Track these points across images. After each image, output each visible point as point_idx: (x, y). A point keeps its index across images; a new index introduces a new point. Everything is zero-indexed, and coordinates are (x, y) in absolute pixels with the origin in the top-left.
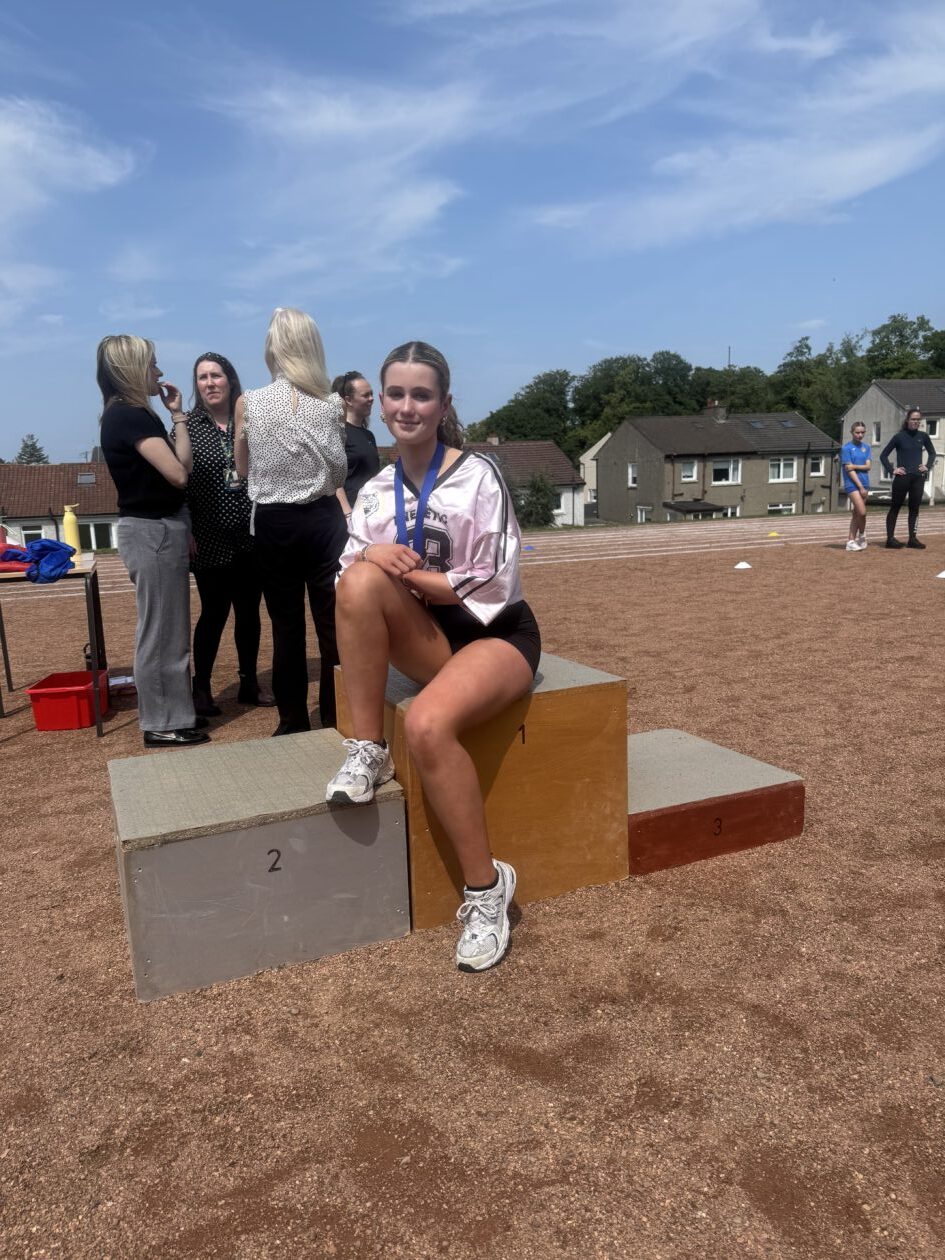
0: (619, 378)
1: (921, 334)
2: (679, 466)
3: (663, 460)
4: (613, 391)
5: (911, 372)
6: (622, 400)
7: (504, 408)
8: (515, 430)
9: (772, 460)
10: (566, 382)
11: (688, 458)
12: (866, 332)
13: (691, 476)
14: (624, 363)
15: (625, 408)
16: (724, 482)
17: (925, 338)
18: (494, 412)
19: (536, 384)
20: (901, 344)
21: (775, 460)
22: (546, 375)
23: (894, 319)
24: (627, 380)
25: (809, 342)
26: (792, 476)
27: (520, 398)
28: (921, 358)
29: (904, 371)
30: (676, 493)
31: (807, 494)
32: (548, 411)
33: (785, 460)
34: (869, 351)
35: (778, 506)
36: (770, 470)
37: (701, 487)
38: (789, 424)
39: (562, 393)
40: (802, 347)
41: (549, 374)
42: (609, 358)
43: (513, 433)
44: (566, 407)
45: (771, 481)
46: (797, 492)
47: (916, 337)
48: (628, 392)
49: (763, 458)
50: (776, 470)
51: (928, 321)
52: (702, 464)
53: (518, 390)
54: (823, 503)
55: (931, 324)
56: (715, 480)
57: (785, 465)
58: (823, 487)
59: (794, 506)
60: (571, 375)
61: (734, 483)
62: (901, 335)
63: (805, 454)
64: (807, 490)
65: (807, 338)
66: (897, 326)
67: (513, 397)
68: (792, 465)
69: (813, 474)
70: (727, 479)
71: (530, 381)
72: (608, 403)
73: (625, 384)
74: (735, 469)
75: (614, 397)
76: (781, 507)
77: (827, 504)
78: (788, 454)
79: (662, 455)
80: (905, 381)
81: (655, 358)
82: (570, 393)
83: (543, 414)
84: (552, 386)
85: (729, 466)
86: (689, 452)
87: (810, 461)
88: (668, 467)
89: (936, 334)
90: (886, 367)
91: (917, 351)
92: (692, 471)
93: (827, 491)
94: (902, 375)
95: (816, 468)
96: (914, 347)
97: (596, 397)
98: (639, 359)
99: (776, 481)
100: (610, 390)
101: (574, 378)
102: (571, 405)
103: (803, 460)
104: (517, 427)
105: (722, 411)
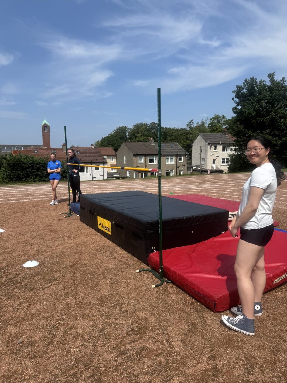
0: (141, 129)
1: (223, 120)
2: (138, 158)
3: (133, 156)
4: (139, 133)
5: (219, 131)
6: (141, 136)
7: (107, 137)
8: (110, 143)
9: (167, 157)
10: (126, 130)
11: (141, 155)
12: (208, 119)
13: (142, 161)
14: (142, 125)
15: (142, 138)
16: (152, 163)
17: (224, 121)
18: (104, 138)
19: (117, 130)
20: (218, 123)
21: (168, 157)
22: (120, 127)
23: (216, 115)
24: (143, 130)
25: (193, 121)
26: (173, 162)
27: (112, 134)
28: (223, 127)
29: (218, 131)
30: (137, 166)
31: (178, 167)
32: (120, 138)
33: (171, 157)
34: (209, 124)
35: (169, 171)
36: (166, 160)
37: (145, 164)
38: (174, 146)
39: (125, 133)
40: (191, 123)
41: (121, 127)
42: (138, 123)
43: (109, 144)
44: (126, 137)
45: (167, 163)
46: (175, 166)
47: (222, 121)
48: (143, 134)
49: (164, 156)
50: (168, 160)
51: (225, 116)
52: (145, 157)
53: (112, 131)
54: (183, 170)
55: (226, 117)
56: (149, 162)
57: (171, 158)
58: (183, 165)
59: (174, 171)
60: (128, 128)
61: (155, 163)
62: (218, 120)
63: (177, 155)
64: (178, 166)
65: (192, 120)
66: (217, 117)
67: (110, 134)
68: (173, 158)
69: (179, 161)
70: (153, 162)
71: (115, 129)
72: (137, 137)
73: (142, 131)
74: (156, 159)
75: (139, 135)
76: (170, 171)
77: (184, 170)
78: (172, 155)
79: (132, 154)
80: (217, 134)
81: (151, 124)
82: (127, 133)
83: (119, 139)
84: (122, 131)
85: (154, 158)
86: (140, 154)
87: (178, 157)
88: (134, 158)
89: (227, 120)
90: (213, 129)
91: (222, 125)
92: (142, 159)
93: (184, 166)
94: (217, 132)
95: (180, 159)
96: (221, 124)
97: (134, 135)
98: (147, 124)
99: (168, 163)
100: (138, 133)
101: (128, 129)
102: (128, 137)
103: (176, 157)
104: (111, 143)
105: (153, 141)
